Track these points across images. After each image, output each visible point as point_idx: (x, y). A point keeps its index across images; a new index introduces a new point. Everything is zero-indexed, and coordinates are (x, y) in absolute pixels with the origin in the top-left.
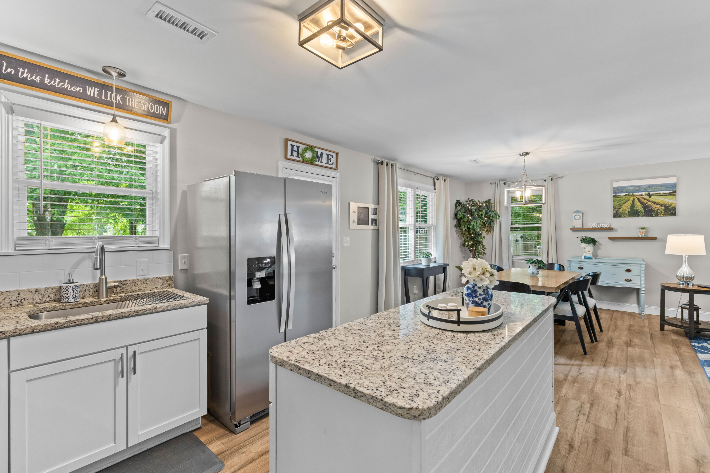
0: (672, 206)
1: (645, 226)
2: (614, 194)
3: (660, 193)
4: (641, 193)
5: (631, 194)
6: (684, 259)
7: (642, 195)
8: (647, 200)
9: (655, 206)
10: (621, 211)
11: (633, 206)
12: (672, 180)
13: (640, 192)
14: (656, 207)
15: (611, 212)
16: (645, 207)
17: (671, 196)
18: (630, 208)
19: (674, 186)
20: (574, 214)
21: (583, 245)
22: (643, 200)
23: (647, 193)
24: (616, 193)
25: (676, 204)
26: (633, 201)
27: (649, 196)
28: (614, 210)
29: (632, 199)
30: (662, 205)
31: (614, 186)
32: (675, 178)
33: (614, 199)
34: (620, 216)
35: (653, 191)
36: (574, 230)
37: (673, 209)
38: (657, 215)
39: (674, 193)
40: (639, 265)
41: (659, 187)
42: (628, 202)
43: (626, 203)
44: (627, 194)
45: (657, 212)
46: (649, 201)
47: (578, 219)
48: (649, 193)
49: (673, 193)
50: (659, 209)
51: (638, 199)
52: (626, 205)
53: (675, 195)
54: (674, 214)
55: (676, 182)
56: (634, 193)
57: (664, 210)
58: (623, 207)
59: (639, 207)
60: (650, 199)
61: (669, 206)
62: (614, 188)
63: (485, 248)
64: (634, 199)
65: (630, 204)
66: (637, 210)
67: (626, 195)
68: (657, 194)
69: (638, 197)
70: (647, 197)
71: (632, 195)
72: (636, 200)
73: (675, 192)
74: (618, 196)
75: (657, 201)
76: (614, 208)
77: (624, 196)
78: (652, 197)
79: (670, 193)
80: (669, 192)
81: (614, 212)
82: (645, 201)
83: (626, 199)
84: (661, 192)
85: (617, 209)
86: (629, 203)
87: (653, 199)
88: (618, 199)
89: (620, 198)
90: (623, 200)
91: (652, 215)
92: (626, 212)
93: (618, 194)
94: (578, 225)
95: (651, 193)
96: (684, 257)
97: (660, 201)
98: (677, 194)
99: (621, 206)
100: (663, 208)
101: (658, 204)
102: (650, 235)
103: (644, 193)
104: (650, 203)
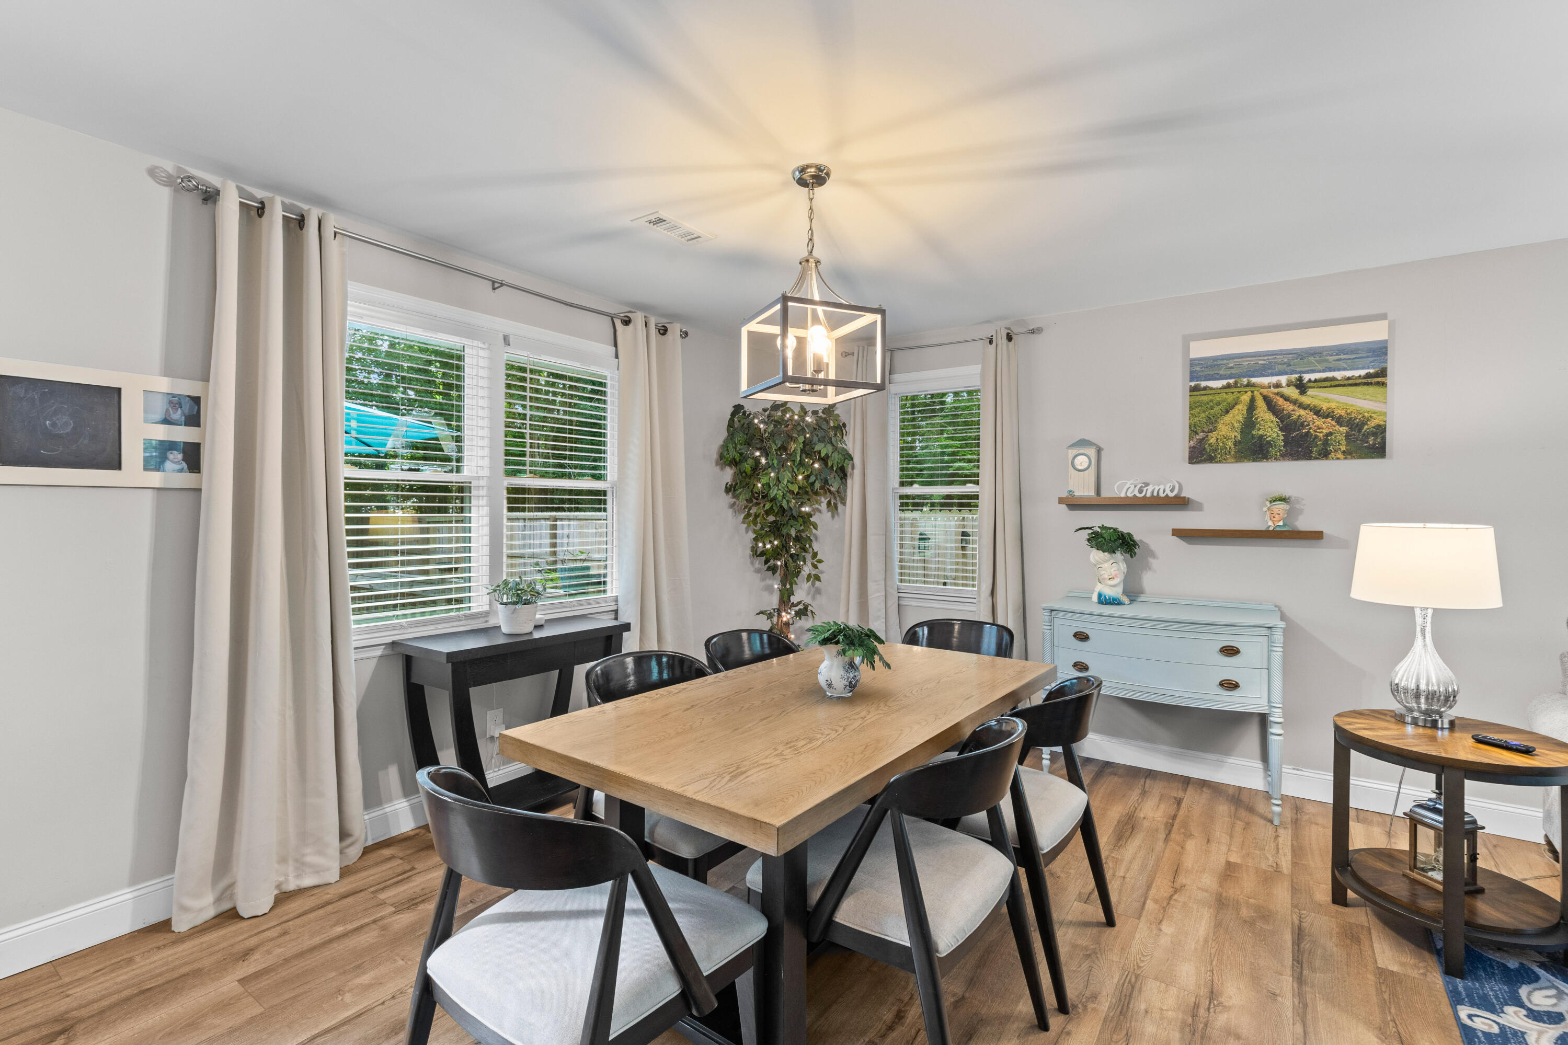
0: (1372, 424)
1: (1286, 493)
2: (1193, 384)
3: (1334, 379)
4: (1274, 380)
5: (1245, 381)
7: (1278, 386)
8: (1294, 402)
9: (1319, 422)
10: (1213, 441)
11: (1249, 423)
12: (1373, 332)
13: (1272, 375)
14: (1321, 426)
15: (1181, 444)
16: (1288, 425)
17: (1371, 389)
18: (1242, 432)
19: (1380, 350)
20: (1072, 452)
21: (1096, 555)
22: (1281, 401)
23: (1294, 377)
24: (1199, 379)
25: (1385, 414)
26: (1251, 407)
27: (1301, 387)
28: (1191, 438)
29: (1246, 398)
30: (1339, 421)
31: (1194, 355)
32: (1384, 324)
33: (1194, 399)
34: (1211, 459)
35: (1313, 371)
36: (1074, 504)
37: (1374, 434)
38: (1325, 454)
39: (1378, 378)
40: (1265, 632)
41: (1331, 358)
42: (1235, 411)
43: (1227, 412)
44: (1231, 381)
45: (1326, 443)
46: (1302, 406)
47: (1085, 465)
48: (1300, 379)
49: (1376, 375)
50: (1330, 434)
51: (1266, 398)
52: (1228, 418)
53: (1383, 384)
54: (1380, 451)
55: (1384, 337)
56: (1254, 380)
57: (1347, 436)
58: (1220, 426)
59: (1269, 426)
60: (1305, 399)
61: (1364, 424)
62: (1193, 363)
63: (820, 561)
64: (1253, 400)
65: (1240, 417)
66: (1261, 437)
67: (1228, 386)
68: (1326, 380)
69: (1265, 391)
70: (1293, 393)
71: (1249, 385)
72: (1261, 404)
73: (1383, 373)
74: (1205, 388)
75: (1325, 406)
76: (1193, 430)
77: (1224, 388)
78: (1310, 392)
79: (1368, 376)
80: (1363, 372)
81: (1192, 443)
82: (1288, 407)
83: (1230, 398)
84: (1338, 375)
85: (1201, 435)
86: (1238, 414)
87: (1315, 397)
88: (1205, 398)
89: (1211, 397)
90: (1218, 404)
91: (1308, 456)
92: (1230, 444)
93: (1203, 384)
94: (1085, 487)
95: (1307, 377)
96: (1418, 612)
97: (1333, 405)
98: (1389, 380)
99: (1212, 423)
100: (1344, 429)
101: (1327, 416)
102: (1303, 524)
103: (1283, 379)
104: (1302, 412)
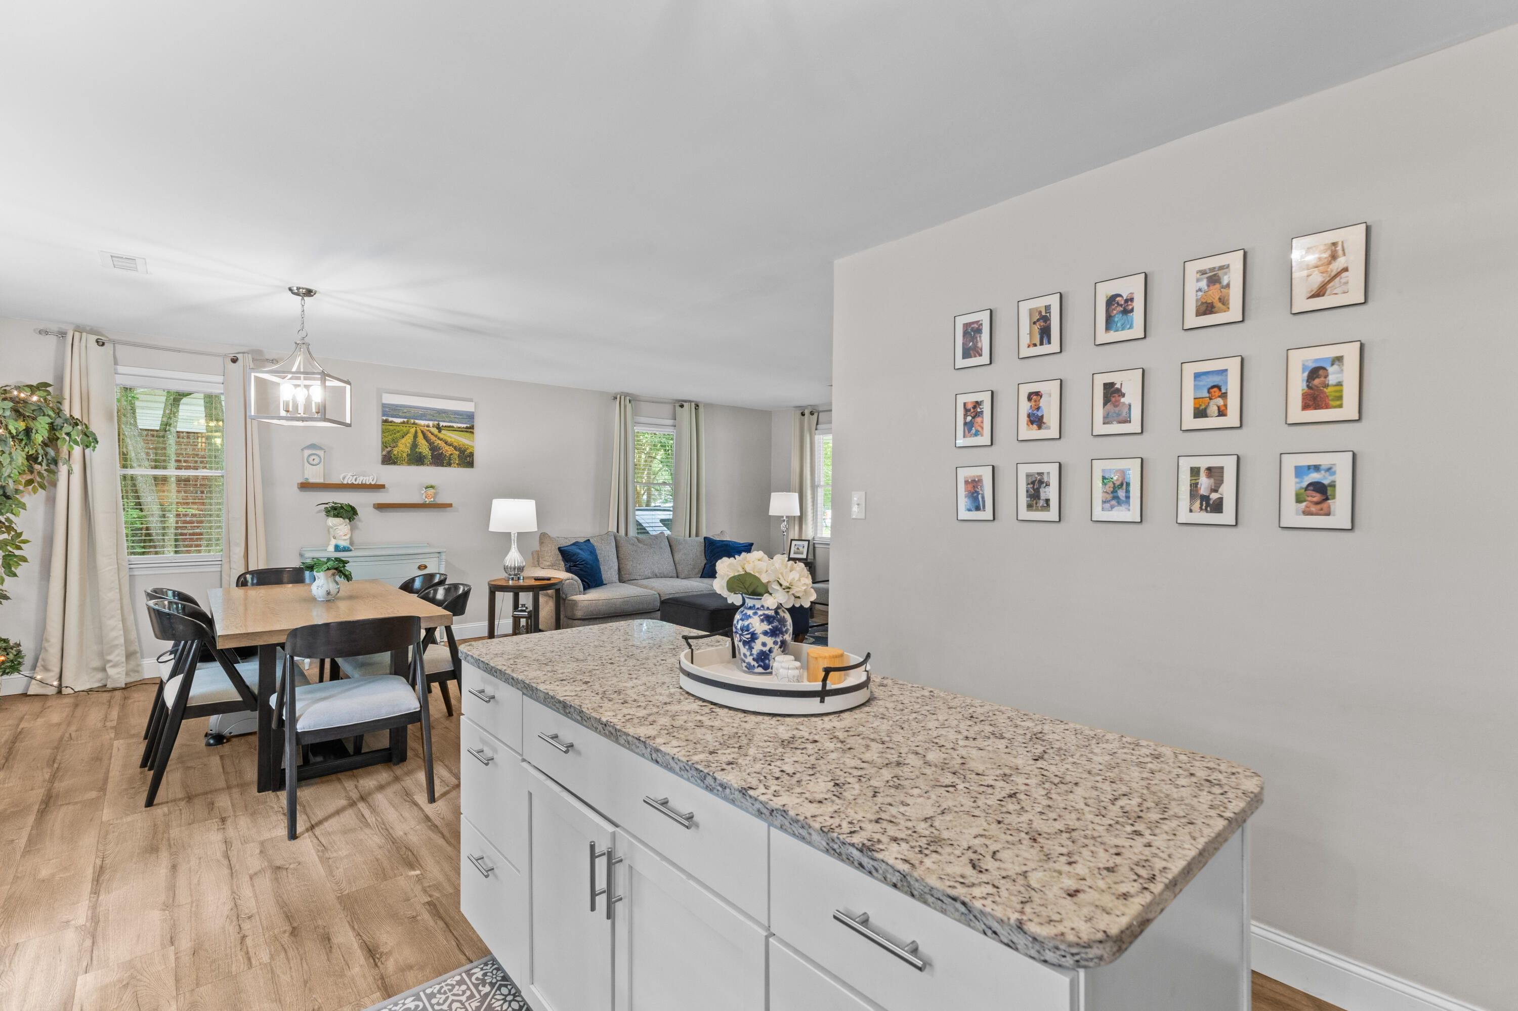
0: (468, 451)
1: (433, 484)
2: (384, 418)
3: (453, 427)
4: (426, 423)
5: (412, 421)
6: (512, 538)
7: (428, 426)
8: (436, 436)
9: (447, 448)
10: (395, 452)
11: (414, 445)
12: (467, 407)
13: (426, 420)
14: (448, 450)
15: (377, 453)
16: (433, 448)
17: (465, 433)
18: (411, 449)
19: (470, 417)
20: (307, 452)
22: (430, 435)
23: (436, 423)
24: (388, 415)
25: (473, 447)
26: (415, 436)
27: (439, 428)
28: (383, 450)
29: (413, 430)
30: (455, 448)
31: (384, 401)
32: (472, 404)
33: (384, 427)
34: (394, 463)
35: (444, 421)
36: (306, 486)
37: (469, 456)
38: (449, 465)
39: (470, 430)
40: (437, 555)
41: (452, 416)
42: (407, 437)
43: (403, 437)
44: (405, 420)
45: (450, 459)
46: (439, 439)
47: (315, 462)
48: (438, 425)
49: (470, 428)
50: (451, 454)
51: (422, 432)
52: (403, 441)
53: (472, 433)
54: (471, 464)
55: (472, 410)
56: (417, 421)
57: (459, 456)
58: (399, 444)
59: (424, 448)
60: (440, 435)
61: (465, 451)
62: (384, 406)
64: (416, 432)
65: (410, 441)
66: (420, 453)
67: (404, 422)
68: (450, 427)
69: (422, 428)
70: (435, 431)
71: (414, 424)
72: (420, 435)
73: (472, 427)
74: (391, 422)
75: (449, 440)
76: (384, 445)
77: (401, 423)
78: (443, 432)
79: (467, 428)
80: (465, 426)
81: (384, 453)
82: (433, 438)
83: (405, 429)
84: (455, 425)
85: (389, 449)
86: (409, 439)
87: (445, 434)
88: (391, 428)
89: (395, 427)
90: (398, 432)
91: (441, 465)
92: (405, 455)
93: (390, 419)
94: (315, 475)
95: (442, 424)
96: (512, 535)
97: (453, 440)
98: (476, 430)
99: (395, 441)
100: (457, 453)
101: (450, 445)
102: (441, 500)
103: (431, 423)
104: (439, 442)
